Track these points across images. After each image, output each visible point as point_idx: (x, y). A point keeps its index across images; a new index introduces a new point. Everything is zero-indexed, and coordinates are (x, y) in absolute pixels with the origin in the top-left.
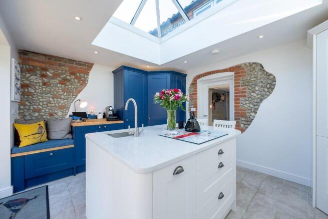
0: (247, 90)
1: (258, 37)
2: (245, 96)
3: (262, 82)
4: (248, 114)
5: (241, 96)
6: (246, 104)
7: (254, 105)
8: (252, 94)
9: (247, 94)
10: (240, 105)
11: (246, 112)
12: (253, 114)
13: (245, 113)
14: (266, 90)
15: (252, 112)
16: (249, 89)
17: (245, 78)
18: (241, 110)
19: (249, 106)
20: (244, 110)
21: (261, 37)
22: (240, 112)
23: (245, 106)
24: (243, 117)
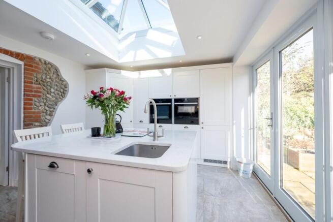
0: (42, 90)
1: (86, 54)
2: (40, 96)
3: (57, 85)
4: (43, 118)
5: (34, 96)
6: (41, 106)
7: (50, 108)
8: (48, 95)
9: (41, 94)
10: (33, 106)
11: (41, 115)
12: (48, 117)
13: (40, 117)
14: (60, 94)
15: (46, 115)
16: (44, 89)
17: (39, 76)
18: (34, 113)
19: (44, 109)
20: (39, 113)
21: (88, 55)
22: (33, 115)
23: (40, 108)
24: (37, 121)
